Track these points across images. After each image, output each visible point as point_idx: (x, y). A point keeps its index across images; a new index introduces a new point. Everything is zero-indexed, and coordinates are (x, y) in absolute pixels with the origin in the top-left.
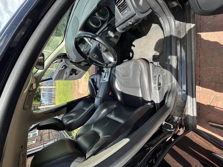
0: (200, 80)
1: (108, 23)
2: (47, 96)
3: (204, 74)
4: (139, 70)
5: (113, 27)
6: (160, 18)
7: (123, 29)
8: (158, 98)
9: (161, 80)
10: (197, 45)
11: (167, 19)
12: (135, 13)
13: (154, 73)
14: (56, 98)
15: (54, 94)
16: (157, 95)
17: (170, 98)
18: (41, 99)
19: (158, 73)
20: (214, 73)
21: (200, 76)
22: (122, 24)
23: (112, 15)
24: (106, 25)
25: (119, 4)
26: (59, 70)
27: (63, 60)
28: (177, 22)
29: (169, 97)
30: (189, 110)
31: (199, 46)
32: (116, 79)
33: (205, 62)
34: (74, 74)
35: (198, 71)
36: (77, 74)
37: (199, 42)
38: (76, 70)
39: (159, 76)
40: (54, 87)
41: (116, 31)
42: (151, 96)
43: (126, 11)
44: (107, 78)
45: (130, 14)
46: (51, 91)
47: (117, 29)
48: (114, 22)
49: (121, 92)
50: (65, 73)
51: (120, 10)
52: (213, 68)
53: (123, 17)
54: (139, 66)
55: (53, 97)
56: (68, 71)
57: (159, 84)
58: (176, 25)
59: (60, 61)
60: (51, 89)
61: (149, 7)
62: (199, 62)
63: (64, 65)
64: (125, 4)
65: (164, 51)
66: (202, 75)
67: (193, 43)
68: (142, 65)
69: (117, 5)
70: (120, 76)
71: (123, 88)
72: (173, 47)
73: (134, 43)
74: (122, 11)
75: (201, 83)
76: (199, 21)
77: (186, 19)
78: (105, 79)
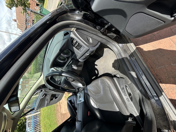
0: (159, 79)
1: (72, 58)
2: (32, 124)
3: (159, 73)
4: (107, 86)
5: (76, 60)
6: (108, 45)
7: (84, 59)
8: (135, 109)
9: (130, 90)
10: (141, 54)
11: (113, 44)
12: (89, 48)
13: (121, 85)
14: (41, 125)
15: (39, 120)
16: (132, 107)
17: (147, 107)
18: (27, 129)
19: (124, 85)
20: (166, 71)
21: (157, 75)
22: (82, 56)
23: (73, 53)
24: (70, 60)
25: (76, 46)
26: (40, 99)
27: (43, 90)
28: (120, 45)
29: (145, 106)
30: (170, 114)
31: (143, 54)
32: (91, 97)
33: (154, 64)
34: (54, 98)
35: (153, 72)
36: (57, 97)
37: (141, 51)
38: (55, 95)
39: (126, 87)
40: (39, 113)
41: (79, 61)
42: (127, 109)
43: (82, 49)
44: (82, 98)
45: (85, 50)
46: (36, 118)
47: (79, 60)
48: (76, 56)
49: (99, 109)
50: (46, 99)
51: (78, 49)
52: (163, 67)
53: (81, 53)
54: (106, 83)
55: (38, 124)
56: (48, 97)
57: (130, 95)
58: (121, 46)
59: (40, 91)
60: (36, 116)
61: (98, 42)
62: (150, 65)
63: (44, 94)
64: (80, 45)
65: (120, 65)
66: (159, 74)
67: (138, 55)
68: (108, 81)
69: (75, 47)
70: (93, 94)
71: (98, 104)
72: (126, 61)
73: (96, 63)
74: (79, 49)
75: (161, 80)
76: (133, 40)
77: (125, 41)
78: (81, 99)
